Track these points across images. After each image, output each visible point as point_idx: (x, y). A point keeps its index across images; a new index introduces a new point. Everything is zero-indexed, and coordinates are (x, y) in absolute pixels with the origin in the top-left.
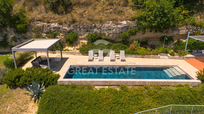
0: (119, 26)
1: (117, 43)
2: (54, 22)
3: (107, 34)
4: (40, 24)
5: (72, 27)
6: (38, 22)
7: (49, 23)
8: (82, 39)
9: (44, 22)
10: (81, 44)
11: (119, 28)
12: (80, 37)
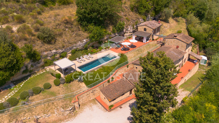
0: (83, 43)
1: (83, 50)
2: (53, 50)
3: (79, 48)
4: (45, 53)
5: (64, 50)
6: (44, 52)
7: (51, 51)
8: (68, 54)
9: (48, 51)
10: (69, 56)
11: (84, 44)
12: (68, 53)
